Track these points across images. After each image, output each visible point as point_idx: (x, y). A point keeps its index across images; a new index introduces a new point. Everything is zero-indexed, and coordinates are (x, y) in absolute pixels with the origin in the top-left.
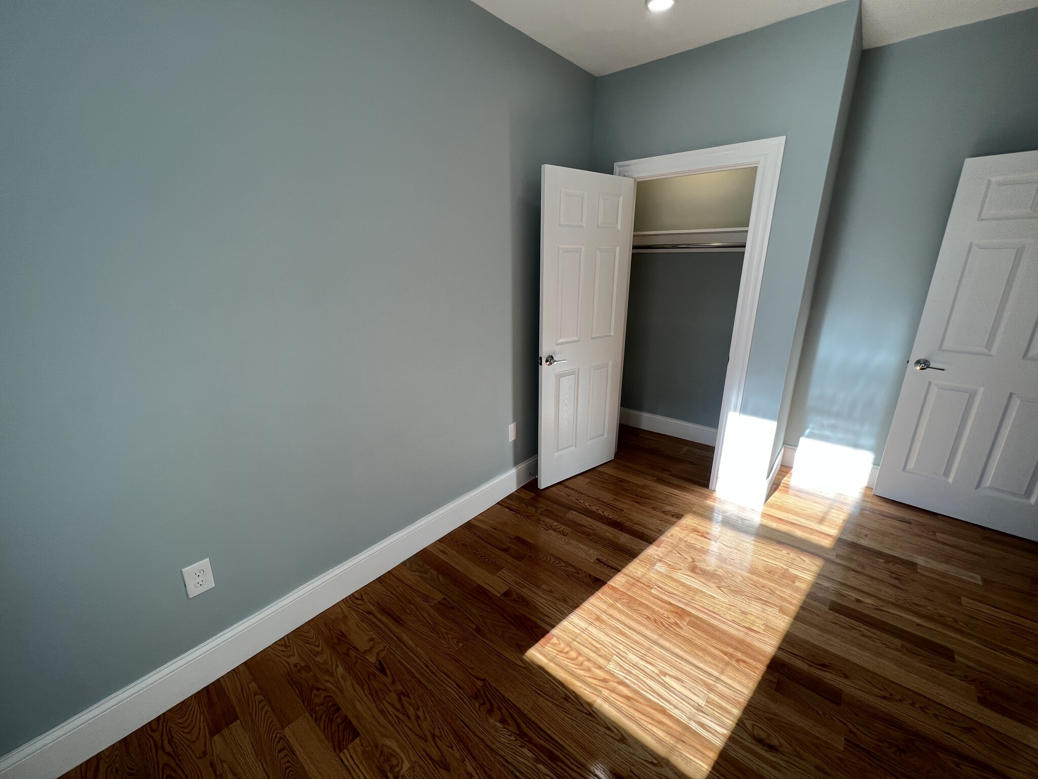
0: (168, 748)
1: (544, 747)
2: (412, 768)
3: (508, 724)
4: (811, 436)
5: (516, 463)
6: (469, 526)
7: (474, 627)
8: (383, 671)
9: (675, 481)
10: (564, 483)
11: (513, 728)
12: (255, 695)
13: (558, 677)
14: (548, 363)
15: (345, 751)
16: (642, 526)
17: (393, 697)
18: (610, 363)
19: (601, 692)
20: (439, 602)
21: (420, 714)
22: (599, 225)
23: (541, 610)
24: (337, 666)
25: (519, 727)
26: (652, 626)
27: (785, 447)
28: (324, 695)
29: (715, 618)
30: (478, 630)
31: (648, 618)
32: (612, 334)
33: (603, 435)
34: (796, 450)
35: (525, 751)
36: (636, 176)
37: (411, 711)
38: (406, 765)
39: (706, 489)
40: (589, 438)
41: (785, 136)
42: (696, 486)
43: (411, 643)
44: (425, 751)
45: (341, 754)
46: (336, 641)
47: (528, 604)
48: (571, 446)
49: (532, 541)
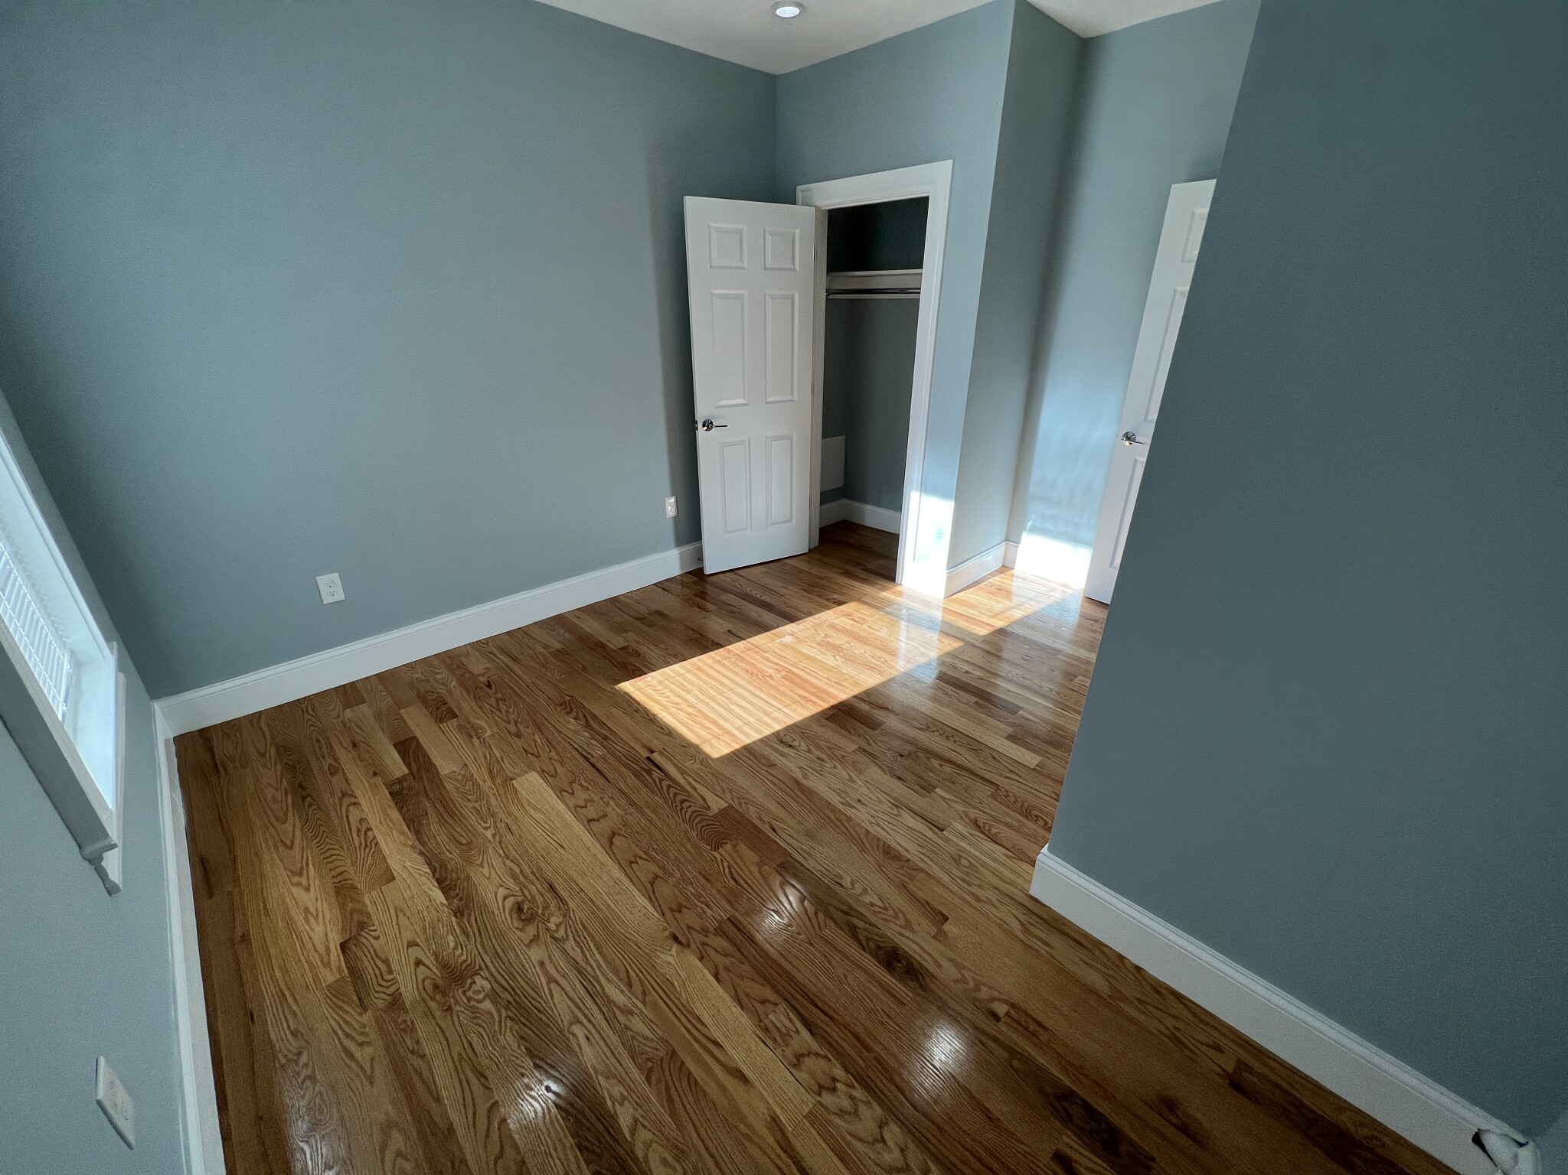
0: (311, 712)
1: (600, 732)
2: (493, 735)
3: (580, 720)
4: (1034, 530)
5: (679, 543)
6: (614, 600)
7: (581, 666)
8: (489, 686)
9: (864, 574)
10: (737, 572)
11: (583, 722)
12: (381, 691)
13: (638, 699)
14: (705, 428)
15: (444, 724)
16: (795, 609)
17: (493, 701)
18: (795, 435)
19: (669, 709)
20: (558, 650)
21: (511, 710)
22: (767, 266)
23: (649, 660)
24: (452, 681)
25: (587, 721)
26: (746, 676)
27: (1006, 544)
28: (437, 695)
29: (811, 675)
30: (584, 669)
31: (747, 671)
32: (796, 398)
33: (791, 521)
34: (1017, 547)
35: (586, 734)
36: (818, 203)
37: (504, 708)
38: (489, 733)
39: (893, 583)
40: (769, 524)
41: (951, 161)
42: (883, 580)
43: (520, 673)
44: (506, 728)
45: (441, 725)
46: (456, 667)
47: (639, 655)
48: (745, 529)
49: (671, 615)
